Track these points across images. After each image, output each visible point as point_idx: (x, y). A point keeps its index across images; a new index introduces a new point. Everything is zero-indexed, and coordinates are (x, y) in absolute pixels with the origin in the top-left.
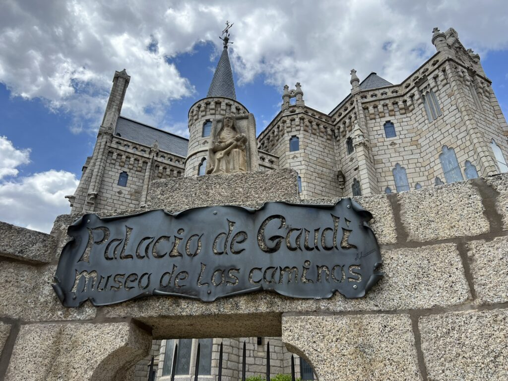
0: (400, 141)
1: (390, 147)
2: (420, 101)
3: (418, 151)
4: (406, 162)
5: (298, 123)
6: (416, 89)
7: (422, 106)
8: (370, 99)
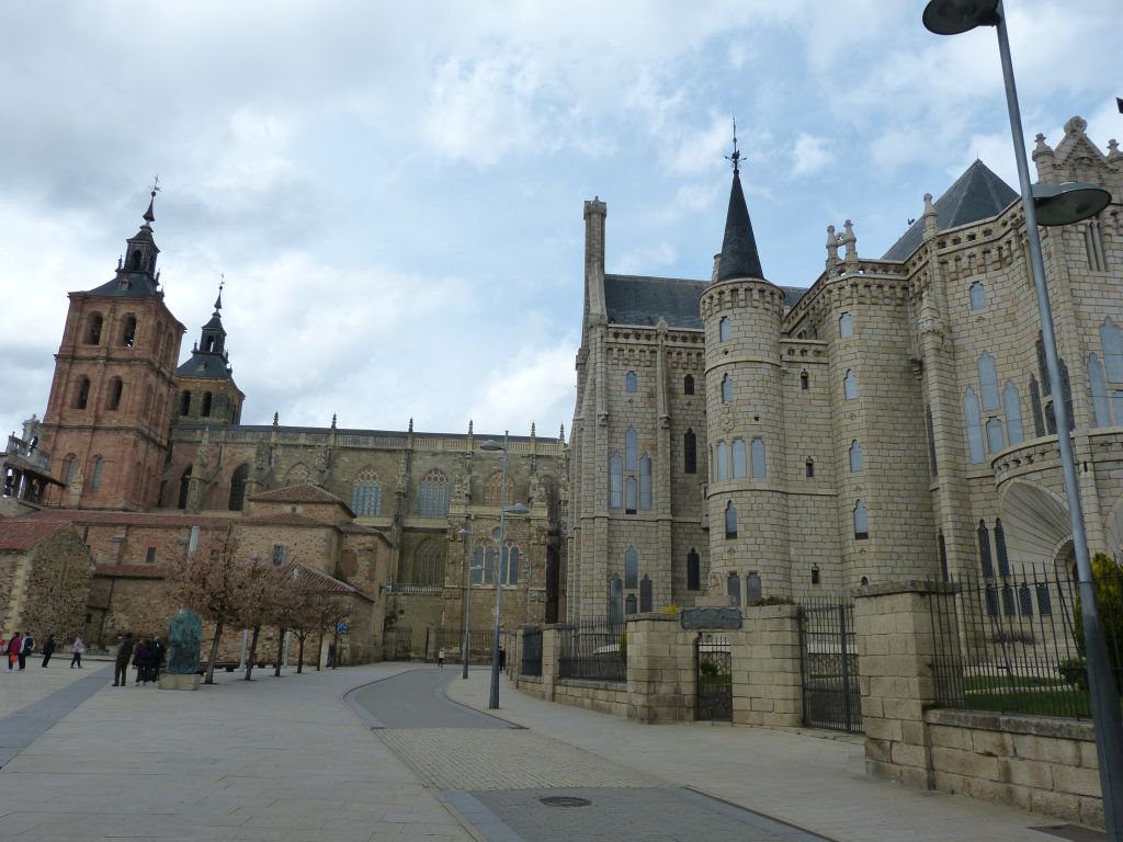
0: (990, 315)
1: (976, 325)
2: (1017, 253)
3: (1014, 330)
4: (995, 348)
5: (848, 295)
6: (1012, 233)
7: (1021, 260)
8: (950, 247)
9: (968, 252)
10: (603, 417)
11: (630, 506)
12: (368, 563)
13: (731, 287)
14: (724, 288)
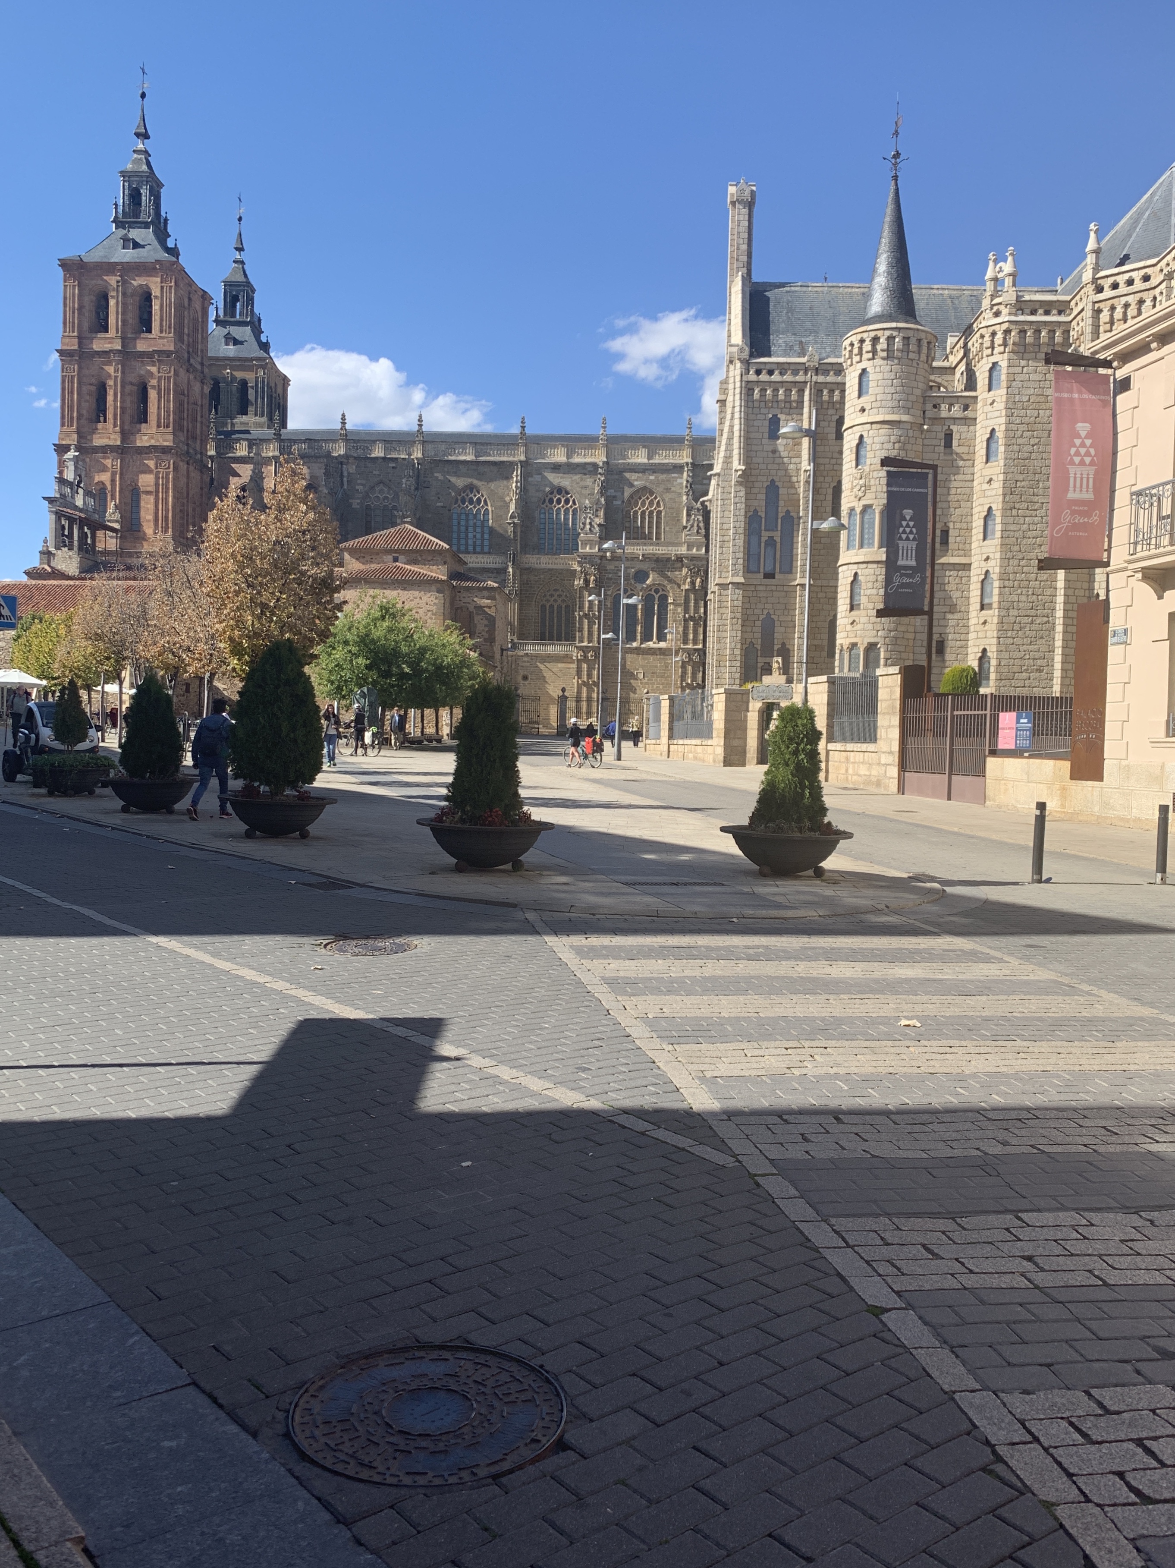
5: (1000, 342)
8: (1108, 293)
9: (1123, 300)
10: (740, 473)
11: (769, 569)
12: (486, 622)
13: (872, 334)
14: (865, 335)
